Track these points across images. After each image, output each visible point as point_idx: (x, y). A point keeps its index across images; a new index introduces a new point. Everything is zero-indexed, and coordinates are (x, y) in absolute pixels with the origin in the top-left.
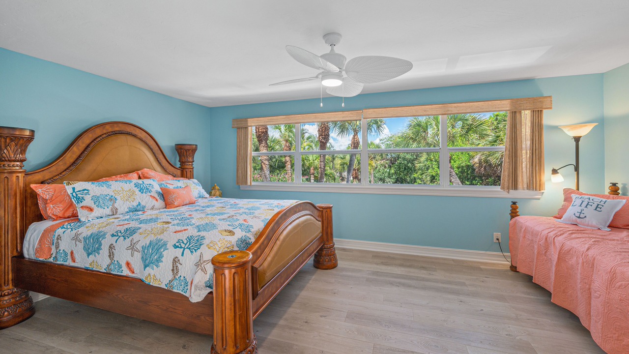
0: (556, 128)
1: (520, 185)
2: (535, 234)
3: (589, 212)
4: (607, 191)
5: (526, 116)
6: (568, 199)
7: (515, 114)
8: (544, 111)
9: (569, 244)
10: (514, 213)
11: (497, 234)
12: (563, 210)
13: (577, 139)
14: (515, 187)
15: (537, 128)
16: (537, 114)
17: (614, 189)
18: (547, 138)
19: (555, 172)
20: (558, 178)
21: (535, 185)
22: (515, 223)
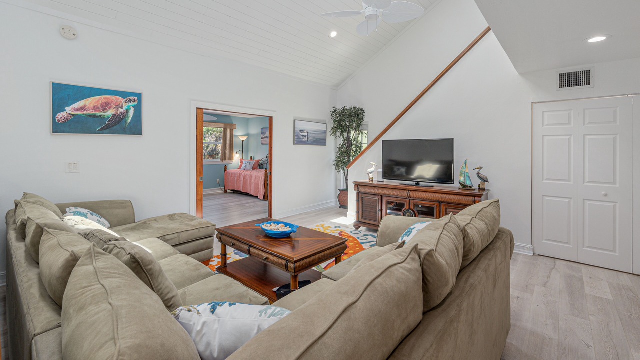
0: (237, 136)
1: (227, 159)
2: (235, 174)
3: (248, 165)
4: (250, 159)
5: (229, 130)
6: (242, 162)
7: (225, 130)
8: (234, 130)
9: (246, 173)
10: (226, 170)
11: (218, 180)
12: (241, 166)
13: (243, 141)
14: (225, 160)
15: (232, 136)
16: (232, 130)
17: (251, 158)
18: (235, 139)
19: (237, 153)
20: (238, 156)
21: (231, 159)
22: (227, 173)
